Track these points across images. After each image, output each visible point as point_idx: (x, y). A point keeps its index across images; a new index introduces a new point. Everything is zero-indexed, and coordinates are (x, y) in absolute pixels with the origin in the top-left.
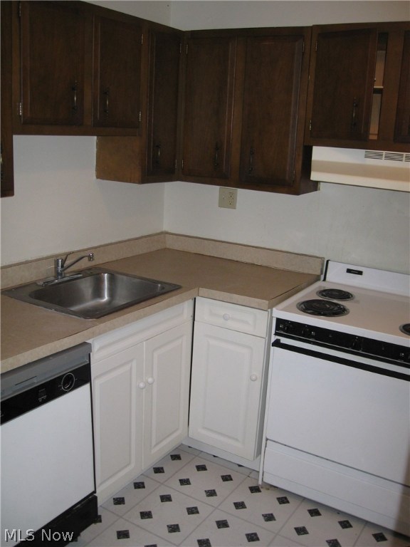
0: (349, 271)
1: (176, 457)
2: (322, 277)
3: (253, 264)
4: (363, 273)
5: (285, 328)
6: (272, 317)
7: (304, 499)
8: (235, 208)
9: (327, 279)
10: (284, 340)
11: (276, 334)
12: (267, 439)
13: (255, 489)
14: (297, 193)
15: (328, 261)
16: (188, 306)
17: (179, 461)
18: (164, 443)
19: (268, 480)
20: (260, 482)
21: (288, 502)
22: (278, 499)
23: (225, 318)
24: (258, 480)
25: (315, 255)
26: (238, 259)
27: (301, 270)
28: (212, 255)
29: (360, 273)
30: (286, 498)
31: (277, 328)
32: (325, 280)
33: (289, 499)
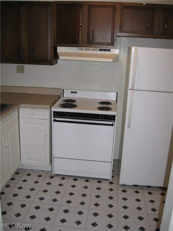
0: (72, 92)
1: (17, 173)
2: (62, 96)
3: (34, 94)
4: (77, 93)
5: (57, 114)
6: (51, 111)
7: (70, 176)
8: (24, 73)
9: (64, 96)
10: (57, 119)
11: (54, 117)
12: (54, 157)
13: (52, 177)
14: (52, 65)
15: (63, 90)
16: (16, 112)
17: (19, 174)
18: (14, 167)
19: (56, 173)
20: (53, 174)
21: (65, 179)
22: (61, 178)
23: (32, 114)
24: (52, 174)
25: (58, 88)
26: (28, 93)
27: (53, 94)
28: (16, 92)
29: (76, 93)
30: (64, 178)
31: (54, 115)
32: (63, 96)
33: (65, 177)
